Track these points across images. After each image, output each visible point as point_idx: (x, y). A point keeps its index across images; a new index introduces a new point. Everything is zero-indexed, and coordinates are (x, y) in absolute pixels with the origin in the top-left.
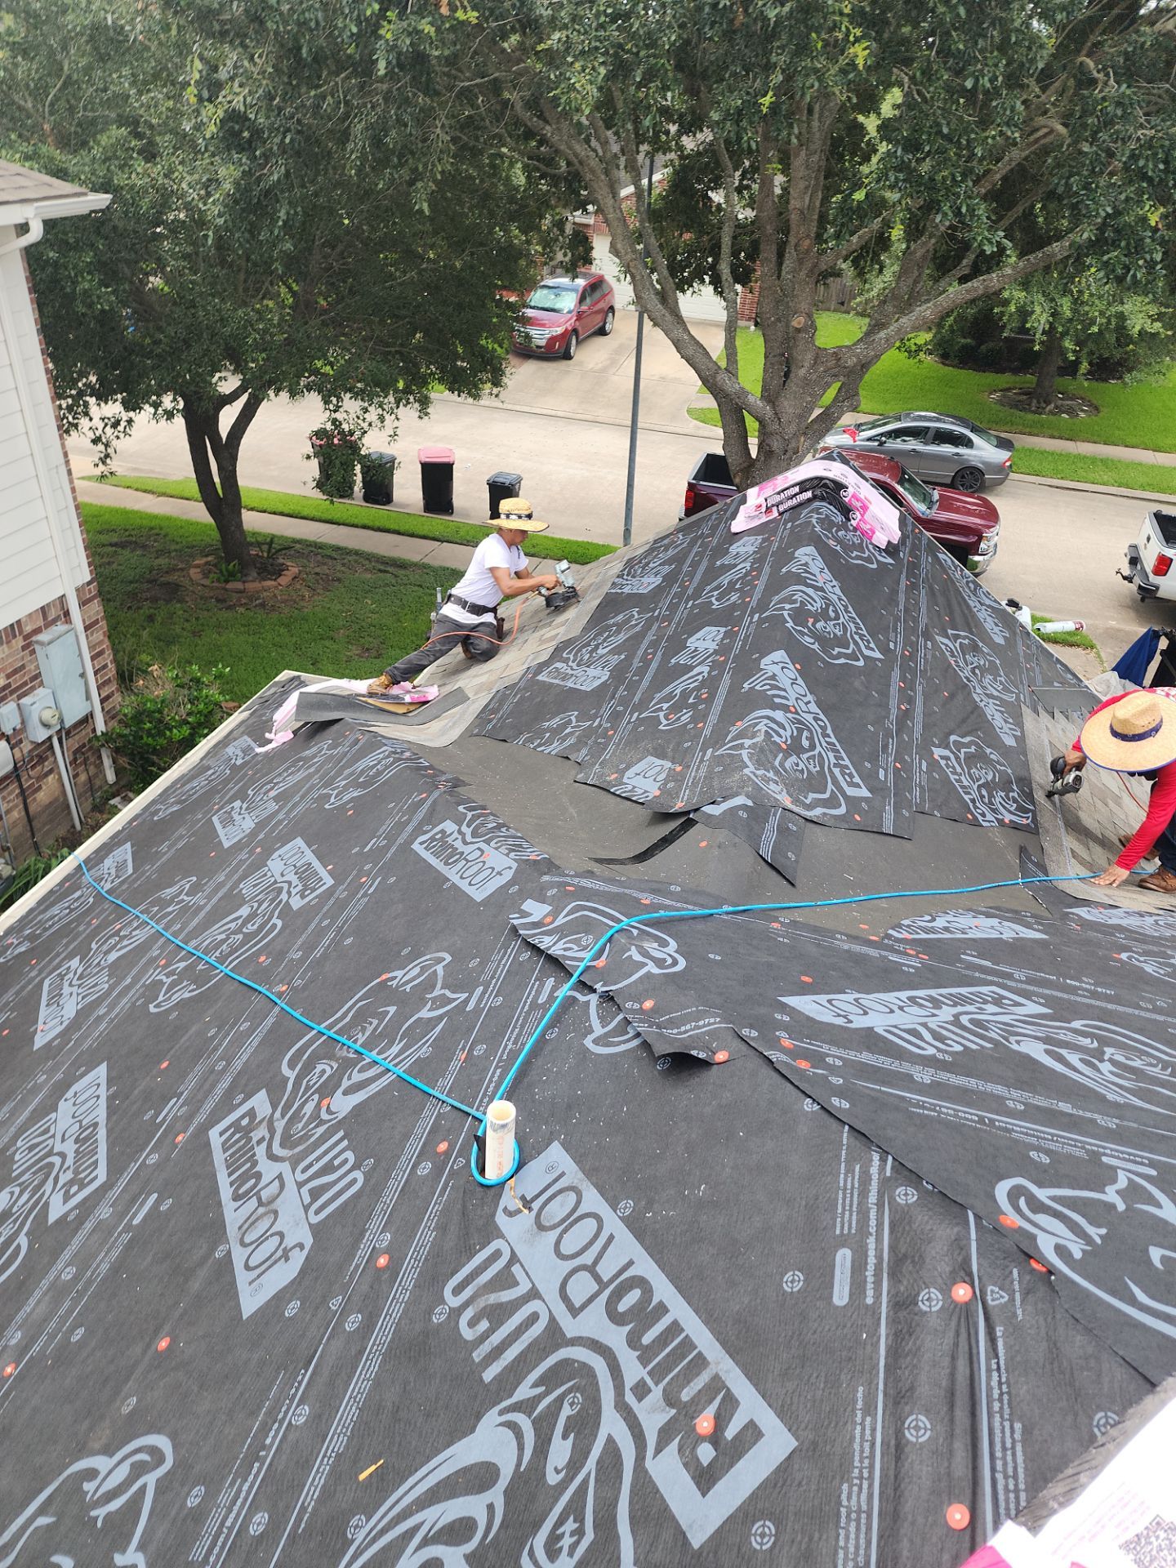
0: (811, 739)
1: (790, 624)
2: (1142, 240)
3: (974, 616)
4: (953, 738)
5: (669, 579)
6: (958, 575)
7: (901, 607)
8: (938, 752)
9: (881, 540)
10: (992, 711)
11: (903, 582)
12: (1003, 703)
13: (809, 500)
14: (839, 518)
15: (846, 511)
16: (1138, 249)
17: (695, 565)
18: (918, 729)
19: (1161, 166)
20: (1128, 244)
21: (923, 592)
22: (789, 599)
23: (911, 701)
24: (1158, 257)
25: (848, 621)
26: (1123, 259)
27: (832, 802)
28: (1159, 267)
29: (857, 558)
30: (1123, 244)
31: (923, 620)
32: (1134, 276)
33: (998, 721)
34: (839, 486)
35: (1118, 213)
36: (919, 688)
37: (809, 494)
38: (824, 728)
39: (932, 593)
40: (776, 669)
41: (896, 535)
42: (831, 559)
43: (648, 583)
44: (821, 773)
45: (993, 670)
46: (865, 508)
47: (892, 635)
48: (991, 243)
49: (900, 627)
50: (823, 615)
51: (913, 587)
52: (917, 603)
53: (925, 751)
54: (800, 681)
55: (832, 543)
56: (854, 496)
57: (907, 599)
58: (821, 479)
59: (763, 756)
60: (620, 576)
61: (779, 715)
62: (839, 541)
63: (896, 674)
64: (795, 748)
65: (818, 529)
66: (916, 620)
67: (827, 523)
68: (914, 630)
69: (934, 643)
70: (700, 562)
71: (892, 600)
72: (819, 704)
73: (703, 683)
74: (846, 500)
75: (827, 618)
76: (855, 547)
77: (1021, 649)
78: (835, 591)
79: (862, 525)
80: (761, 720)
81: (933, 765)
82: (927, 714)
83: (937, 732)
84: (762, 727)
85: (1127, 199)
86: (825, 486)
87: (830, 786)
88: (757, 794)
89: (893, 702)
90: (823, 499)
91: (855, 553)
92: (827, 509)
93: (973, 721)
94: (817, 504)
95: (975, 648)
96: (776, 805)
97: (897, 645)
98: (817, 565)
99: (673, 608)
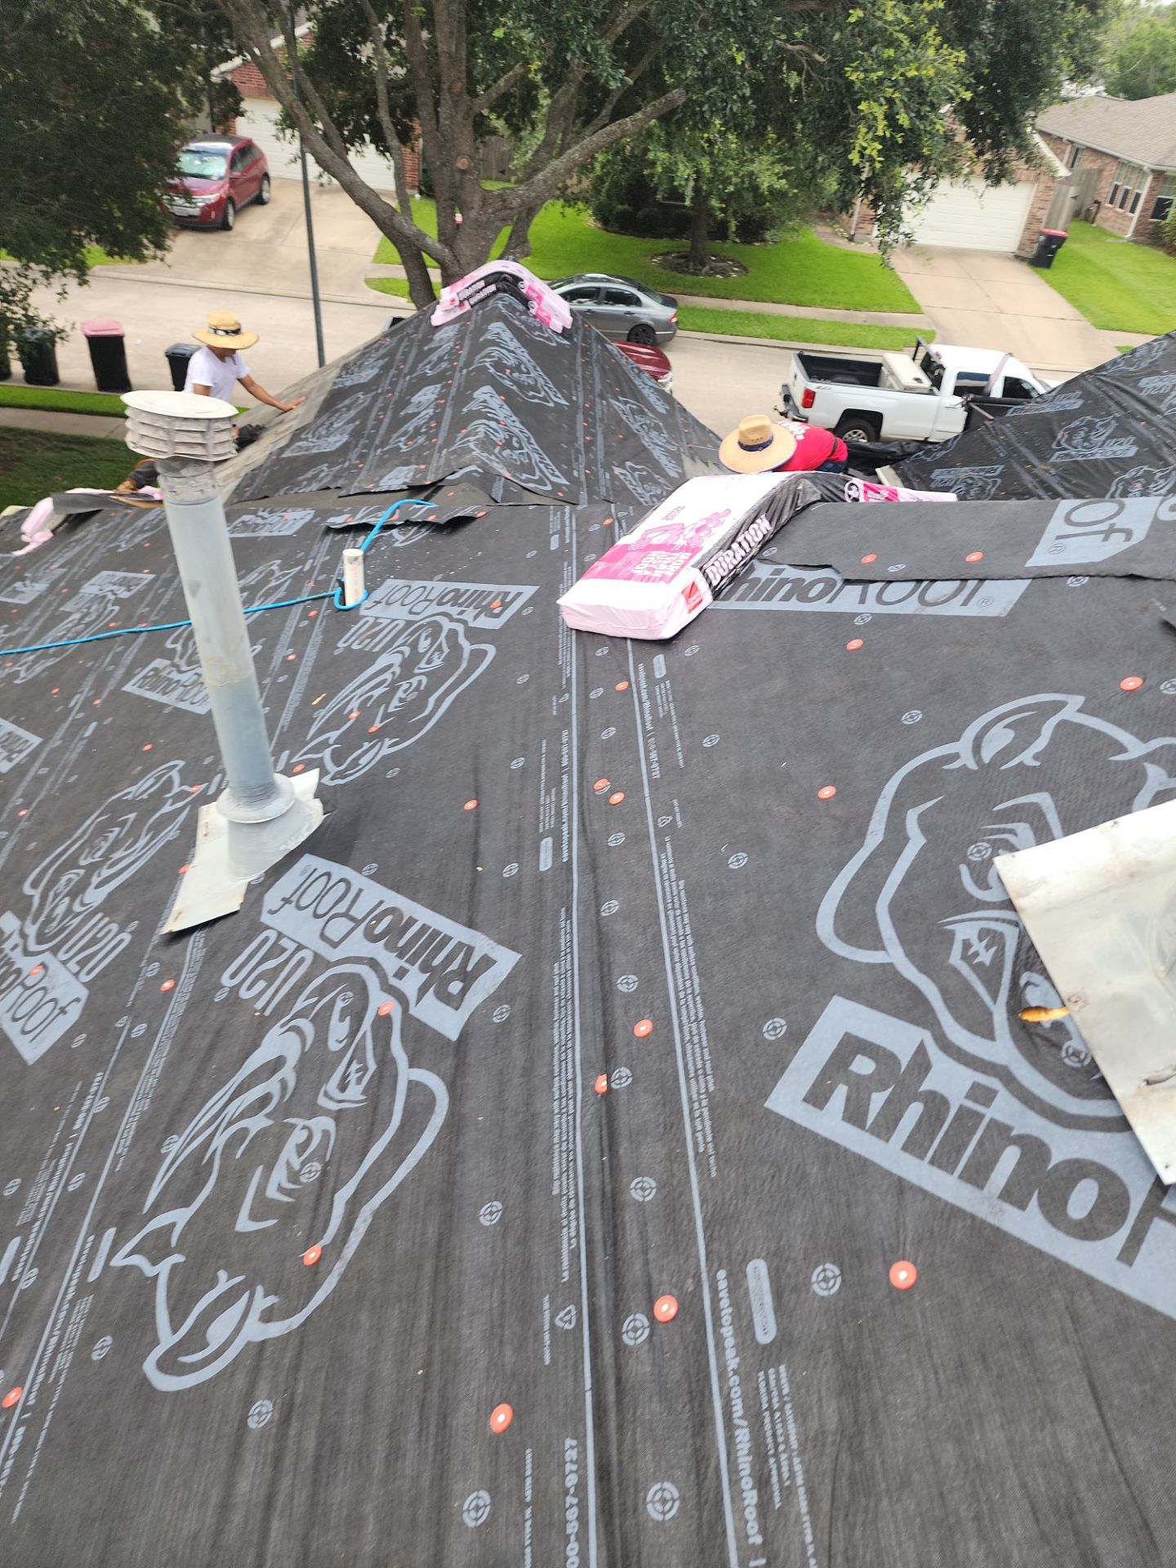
0: (519, 442)
1: (492, 370)
2: (733, 77)
3: (639, 391)
4: (628, 464)
5: (385, 369)
6: (624, 361)
7: (579, 374)
8: (617, 471)
9: (557, 325)
10: (657, 453)
11: (579, 360)
12: (667, 451)
13: (494, 293)
14: (521, 307)
15: (525, 301)
16: (730, 86)
17: (406, 354)
18: (601, 455)
19: (741, 14)
20: (724, 81)
21: (596, 369)
22: (489, 356)
23: (594, 435)
24: (747, 92)
25: (537, 376)
26: (721, 93)
27: (540, 482)
28: (750, 102)
29: (539, 336)
30: (719, 81)
31: (598, 387)
32: (731, 109)
33: (664, 460)
34: (517, 280)
35: (712, 54)
36: (599, 430)
37: (493, 288)
38: (528, 438)
39: (603, 370)
40: (487, 397)
41: (568, 321)
42: (517, 333)
43: (367, 375)
44: (530, 463)
45: (657, 428)
46: (540, 298)
47: (574, 392)
48: (614, 79)
49: (580, 388)
50: (517, 368)
51: (586, 364)
52: (592, 375)
53: (608, 467)
54: (505, 406)
55: (517, 322)
56: (530, 288)
57: (584, 371)
58: (501, 273)
59: (487, 444)
60: (340, 376)
61: (493, 424)
62: (523, 323)
63: (580, 417)
64: (508, 444)
65: (504, 311)
66: (592, 385)
67: (509, 307)
68: (592, 391)
69: (608, 403)
70: (409, 352)
71: (571, 369)
72: (522, 423)
73: (431, 418)
74: (524, 291)
75: (521, 372)
76: (535, 329)
77: (680, 419)
78: (525, 356)
79: (540, 313)
80: (480, 427)
81: (614, 477)
82: (607, 446)
83: (615, 456)
84: (482, 429)
85: (718, 42)
86: (505, 279)
87: (538, 473)
88: (483, 465)
89: (580, 433)
90: (505, 291)
91: (537, 333)
92: (508, 298)
93: (642, 455)
94: (500, 295)
95: (642, 412)
96: (499, 475)
97: (579, 397)
98: (507, 335)
99: (393, 384)
